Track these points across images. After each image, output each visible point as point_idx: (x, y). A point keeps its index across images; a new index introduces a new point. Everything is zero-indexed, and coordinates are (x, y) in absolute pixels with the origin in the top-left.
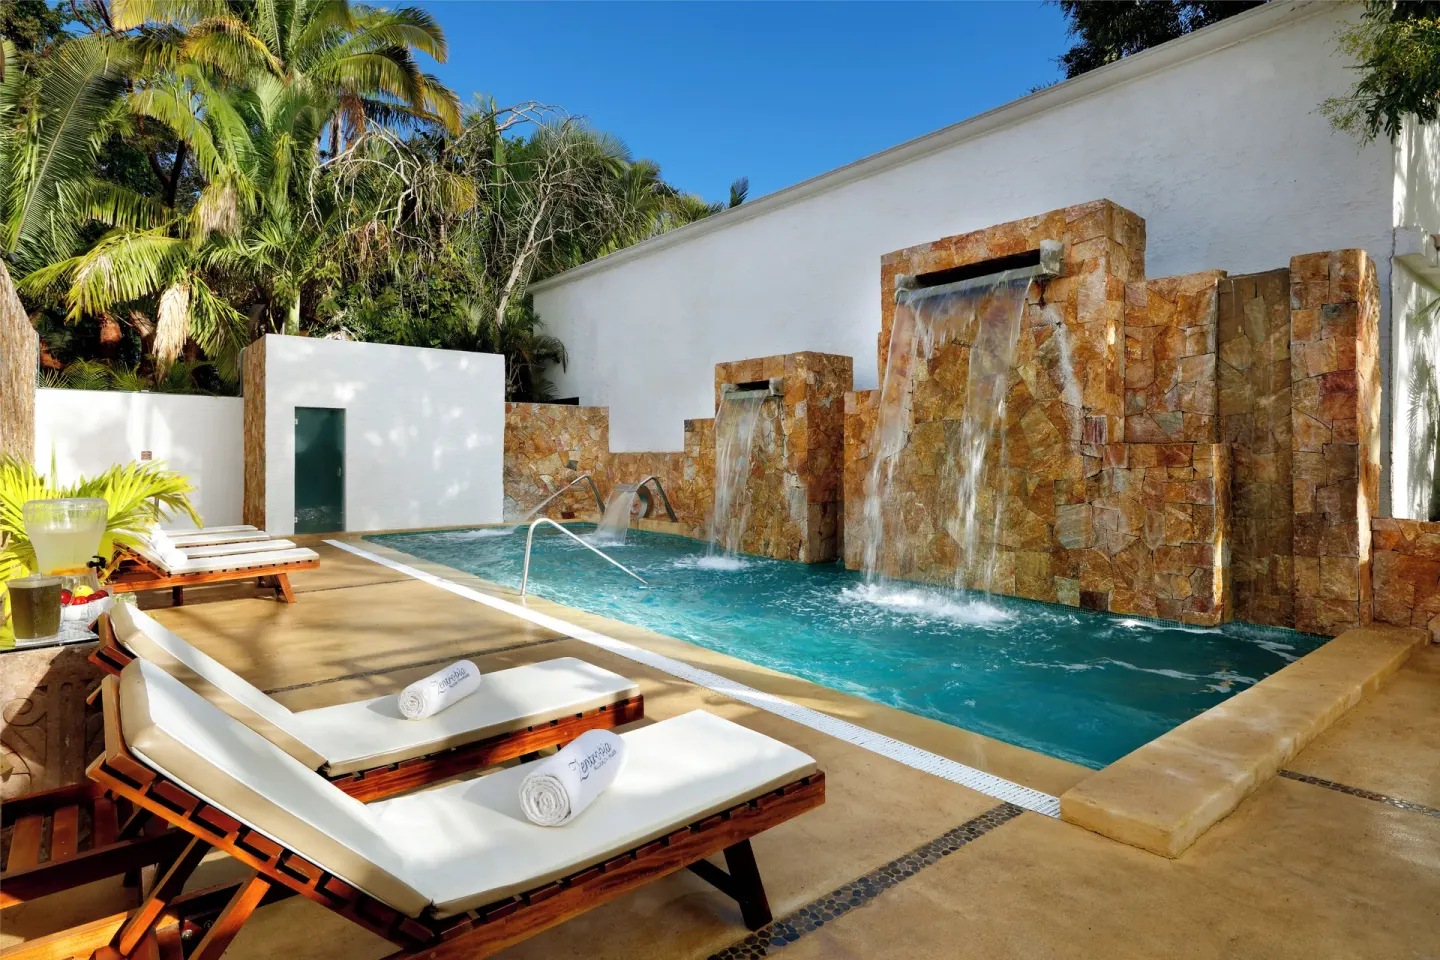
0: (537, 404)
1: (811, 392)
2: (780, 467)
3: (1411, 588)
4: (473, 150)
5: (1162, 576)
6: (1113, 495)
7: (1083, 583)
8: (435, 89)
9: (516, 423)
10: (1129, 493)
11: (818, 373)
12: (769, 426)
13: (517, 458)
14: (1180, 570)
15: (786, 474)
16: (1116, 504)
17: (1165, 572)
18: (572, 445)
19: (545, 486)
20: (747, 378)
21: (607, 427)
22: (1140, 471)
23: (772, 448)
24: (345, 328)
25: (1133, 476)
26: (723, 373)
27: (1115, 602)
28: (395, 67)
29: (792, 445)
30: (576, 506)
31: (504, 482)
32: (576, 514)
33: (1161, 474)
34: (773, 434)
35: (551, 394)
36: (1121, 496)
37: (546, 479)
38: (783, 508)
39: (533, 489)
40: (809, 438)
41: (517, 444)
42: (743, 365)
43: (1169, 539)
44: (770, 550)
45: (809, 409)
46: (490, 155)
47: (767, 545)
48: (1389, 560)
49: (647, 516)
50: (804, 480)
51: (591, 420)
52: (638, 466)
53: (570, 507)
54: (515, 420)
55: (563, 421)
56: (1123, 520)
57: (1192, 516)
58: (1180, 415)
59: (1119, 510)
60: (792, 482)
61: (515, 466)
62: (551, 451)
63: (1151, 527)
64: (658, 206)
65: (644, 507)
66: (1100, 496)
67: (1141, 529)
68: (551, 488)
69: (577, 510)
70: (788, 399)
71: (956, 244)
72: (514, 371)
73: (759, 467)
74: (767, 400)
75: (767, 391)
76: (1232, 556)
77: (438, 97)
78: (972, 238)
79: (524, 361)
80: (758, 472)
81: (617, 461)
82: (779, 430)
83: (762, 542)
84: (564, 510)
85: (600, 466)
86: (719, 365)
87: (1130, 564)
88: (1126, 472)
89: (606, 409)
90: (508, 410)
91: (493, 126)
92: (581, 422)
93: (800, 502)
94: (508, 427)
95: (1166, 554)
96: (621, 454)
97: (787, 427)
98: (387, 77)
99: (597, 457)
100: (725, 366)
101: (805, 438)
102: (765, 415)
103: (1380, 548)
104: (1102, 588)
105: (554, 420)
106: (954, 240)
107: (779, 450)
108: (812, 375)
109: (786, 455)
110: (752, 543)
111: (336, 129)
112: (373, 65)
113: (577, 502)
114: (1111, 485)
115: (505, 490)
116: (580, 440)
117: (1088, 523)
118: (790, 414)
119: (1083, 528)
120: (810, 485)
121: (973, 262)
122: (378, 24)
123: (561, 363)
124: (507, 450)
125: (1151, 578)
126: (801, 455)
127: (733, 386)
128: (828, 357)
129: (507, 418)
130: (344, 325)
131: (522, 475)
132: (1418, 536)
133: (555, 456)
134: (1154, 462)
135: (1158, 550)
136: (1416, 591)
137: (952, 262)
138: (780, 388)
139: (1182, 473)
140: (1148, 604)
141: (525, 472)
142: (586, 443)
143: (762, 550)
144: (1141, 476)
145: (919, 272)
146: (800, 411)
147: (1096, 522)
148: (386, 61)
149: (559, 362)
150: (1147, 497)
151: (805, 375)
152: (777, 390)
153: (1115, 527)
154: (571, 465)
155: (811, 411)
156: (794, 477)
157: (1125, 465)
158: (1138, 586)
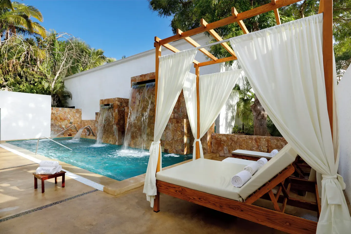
0: (61, 108)
1: (119, 107)
2: (113, 123)
3: (217, 146)
4: (49, 43)
5: (177, 145)
6: (169, 129)
7: (165, 147)
8: (39, 26)
9: (55, 112)
10: (172, 129)
11: (121, 102)
12: (110, 114)
13: (55, 121)
14: (179, 144)
15: (114, 125)
16: (170, 131)
17: (177, 144)
18: (71, 118)
19: (63, 128)
20: (106, 103)
21: (81, 114)
22: (173, 124)
23: (111, 119)
24: (7, 87)
25: (172, 125)
26: (101, 102)
27: (170, 151)
28: (25, 20)
29: (115, 119)
30: (72, 133)
31: (51, 127)
32: (72, 135)
33: (176, 125)
34: (111, 116)
35: (68, 105)
36: (171, 129)
37: (63, 126)
38: (113, 133)
39: (60, 129)
40: (118, 117)
41: (54, 118)
42: (105, 100)
43: (178, 138)
44: (111, 142)
45: (118, 111)
46: (53, 45)
47: (110, 141)
48: (214, 141)
49: (89, 135)
50: (117, 126)
51: (76, 112)
52: (88, 123)
53: (71, 133)
54: (54, 112)
55: (69, 112)
56: (171, 134)
57: (181, 133)
58: (182, 113)
59: (170, 132)
60: (115, 127)
61: (54, 123)
62: (65, 119)
63: (175, 136)
64: (99, 61)
65: (88, 133)
66: (167, 129)
67: (174, 136)
68: (65, 128)
69: (73, 134)
70: (114, 108)
71: (144, 76)
72: (56, 100)
73: (109, 124)
74: (110, 108)
75: (109, 106)
76: (190, 141)
77: (39, 28)
78: (147, 75)
79: (59, 97)
80: (108, 125)
81: (83, 122)
82: (112, 115)
83: (109, 141)
84: (69, 134)
85: (79, 123)
86: (101, 100)
87: (172, 143)
88: (171, 125)
89: (81, 109)
90: (52, 109)
91: (55, 37)
92: (74, 112)
93: (116, 131)
94: (52, 113)
95: (177, 141)
96: (84, 120)
97: (114, 114)
98: (22, 22)
99: (78, 121)
100: (102, 100)
101: (117, 117)
102: (110, 111)
103: (213, 139)
104: (168, 148)
105: (66, 112)
106: (144, 75)
107: (112, 119)
108: (119, 103)
109: (114, 121)
110: (107, 141)
111: (7, 34)
112: (18, 18)
113: (72, 132)
114: (169, 127)
115: (51, 129)
116: (74, 117)
117: (165, 135)
118: (114, 111)
119: (165, 136)
120: (118, 127)
121: (147, 80)
122: (21, 8)
123: (71, 98)
124: (52, 119)
125: (175, 146)
126: (117, 121)
127: (103, 105)
128: (123, 99)
129: (52, 111)
130: (7, 86)
131: (56, 125)
132: (218, 137)
133: (66, 121)
134: (175, 122)
135: (176, 140)
136: (218, 146)
137: (143, 80)
138: (112, 106)
139: (180, 125)
140: (175, 151)
141: (57, 125)
142: (75, 118)
143: (109, 142)
144: (174, 125)
145: (138, 81)
146: (116, 111)
147: (167, 135)
148: (22, 18)
149: (70, 97)
150: (175, 129)
151: (118, 103)
152: (111, 106)
153: (169, 136)
154: (71, 123)
155: (119, 111)
156: (115, 126)
157: (171, 123)
158: (173, 147)
